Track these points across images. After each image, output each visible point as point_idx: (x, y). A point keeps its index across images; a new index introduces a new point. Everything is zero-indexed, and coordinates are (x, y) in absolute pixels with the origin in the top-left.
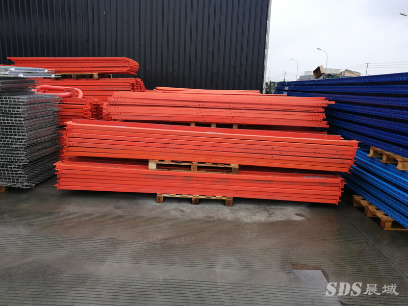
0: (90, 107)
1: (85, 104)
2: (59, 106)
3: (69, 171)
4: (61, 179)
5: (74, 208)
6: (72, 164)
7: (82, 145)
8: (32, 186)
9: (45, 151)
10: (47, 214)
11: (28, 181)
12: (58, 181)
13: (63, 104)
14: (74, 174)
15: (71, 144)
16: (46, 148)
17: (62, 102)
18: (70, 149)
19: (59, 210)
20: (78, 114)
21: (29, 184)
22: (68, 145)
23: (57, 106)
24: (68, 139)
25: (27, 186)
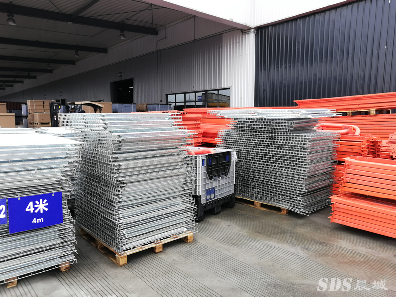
0: (367, 144)
1: (362, 141)
2: (337, 143)
3: (343, 206)
4: (335, 213)
5: (347, 244)
6: (347, 199)
7: (359, 182)
8: (308, 214)
9: (320, 183)
10: (321, 243)
11: (305, 208)
12: (332, 214)
13: (340, 140)
14: (349, 210)
15: (348, 180)
16: (322, 180)
17: (339, 138)
18: (347, 184)
19: (332, 242)
20: (355, 151)
21: (306, 212)
22: (345, 181)
23: (334, 143)
24: (346, 175)
25: (304, 213)
